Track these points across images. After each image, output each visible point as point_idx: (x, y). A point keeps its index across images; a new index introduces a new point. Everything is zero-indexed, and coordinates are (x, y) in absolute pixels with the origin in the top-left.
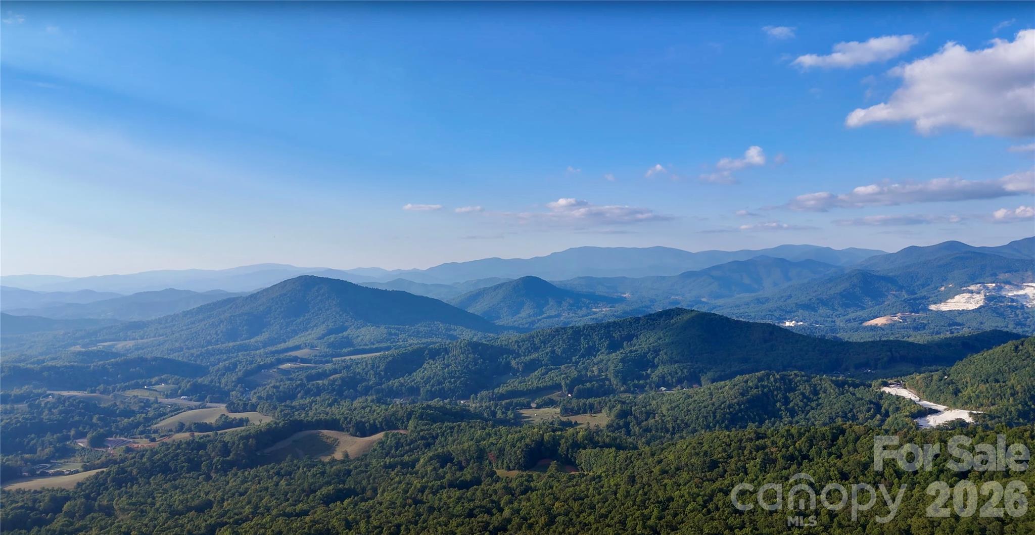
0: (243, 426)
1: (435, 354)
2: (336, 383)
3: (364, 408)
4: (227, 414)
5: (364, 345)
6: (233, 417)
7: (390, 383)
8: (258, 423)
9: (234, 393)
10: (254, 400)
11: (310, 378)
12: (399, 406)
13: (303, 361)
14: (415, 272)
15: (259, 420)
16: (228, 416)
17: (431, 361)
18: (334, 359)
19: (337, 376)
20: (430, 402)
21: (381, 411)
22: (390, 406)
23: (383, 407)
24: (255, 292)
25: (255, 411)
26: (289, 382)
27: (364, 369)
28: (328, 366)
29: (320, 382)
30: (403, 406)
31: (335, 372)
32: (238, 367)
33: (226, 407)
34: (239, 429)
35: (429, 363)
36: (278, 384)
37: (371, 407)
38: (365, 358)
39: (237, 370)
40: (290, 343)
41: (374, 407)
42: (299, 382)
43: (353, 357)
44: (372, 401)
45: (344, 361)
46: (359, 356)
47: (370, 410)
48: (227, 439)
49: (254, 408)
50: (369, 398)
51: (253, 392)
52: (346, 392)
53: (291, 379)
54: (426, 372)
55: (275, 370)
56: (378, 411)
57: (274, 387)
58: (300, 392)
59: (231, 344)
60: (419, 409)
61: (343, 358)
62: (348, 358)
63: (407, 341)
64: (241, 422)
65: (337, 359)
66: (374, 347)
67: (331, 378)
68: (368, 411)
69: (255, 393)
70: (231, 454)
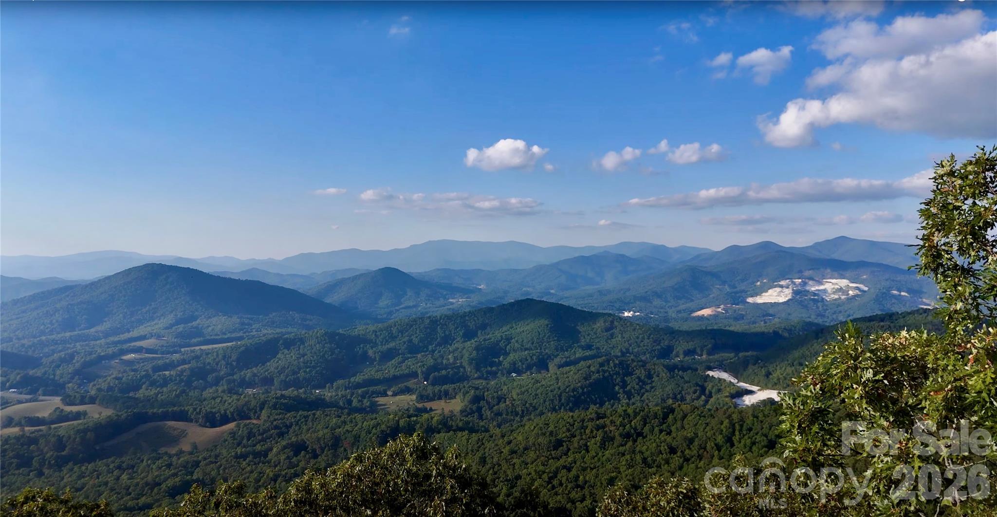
0: (80, 419)
1: (289, 344)
2: (184, 374)
3: (214, 398)
4: (62, 407)
5: (216, 335)
6: (69, 411)
7: (242, 373)
8: (97, 416)
9: (70, 385)
10: (93, 393)
11: (156, 369)
12: (252, 396)
13: (149, 351)
14: (271, 262)
15: (98, 413)
16: (62, 410)
17: (286, 351)
18: (182, 350)
19: (186, 366)
20: (284, 392)
21: (232, 401)
22: (242, 397)
23: (235, 397)
24: (96, 280)
25: (94, 403)
26: (133, 373)
27: (215, 359)
28: (176, 357)
29: (167, 373)
30: (256, 396)
31: (184, 362)
32: (76, 358)
33: (61, 400)
34: (75, 422)
35: (283, 353)
36: (120, 375)
37: (222, 398)
38: (216, 348)
39: (74, 361)
40: (135, 333)
41: (225, 398)
42: (144, 373)
43: (203, 347)
44: (223, 391)
45: (192, 351)
46: (210, 347)
47: (221, 401)
48: (62, 432)
49: (92, 401)
50: (220, 389)
51: (92, 384)
52: (195, 383)
53: (135, 370)
54: (280, 362)
55: (117, 361)
56: (230, 401)
57: (117, 378)
58: (144, 383)
59: (68, 334)
60: (273, 398)
61: (193, 348)
62: (197, 348)
63: (261, 331)
64: (78, 416)
65: (186, 349)
66: (226, 337)
67: (179, 368)
68: (219, 401)
69: (95, 385)
70: (67, 449)
